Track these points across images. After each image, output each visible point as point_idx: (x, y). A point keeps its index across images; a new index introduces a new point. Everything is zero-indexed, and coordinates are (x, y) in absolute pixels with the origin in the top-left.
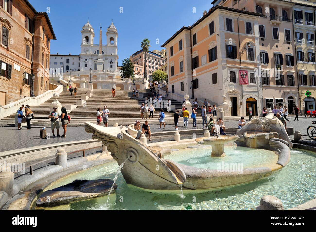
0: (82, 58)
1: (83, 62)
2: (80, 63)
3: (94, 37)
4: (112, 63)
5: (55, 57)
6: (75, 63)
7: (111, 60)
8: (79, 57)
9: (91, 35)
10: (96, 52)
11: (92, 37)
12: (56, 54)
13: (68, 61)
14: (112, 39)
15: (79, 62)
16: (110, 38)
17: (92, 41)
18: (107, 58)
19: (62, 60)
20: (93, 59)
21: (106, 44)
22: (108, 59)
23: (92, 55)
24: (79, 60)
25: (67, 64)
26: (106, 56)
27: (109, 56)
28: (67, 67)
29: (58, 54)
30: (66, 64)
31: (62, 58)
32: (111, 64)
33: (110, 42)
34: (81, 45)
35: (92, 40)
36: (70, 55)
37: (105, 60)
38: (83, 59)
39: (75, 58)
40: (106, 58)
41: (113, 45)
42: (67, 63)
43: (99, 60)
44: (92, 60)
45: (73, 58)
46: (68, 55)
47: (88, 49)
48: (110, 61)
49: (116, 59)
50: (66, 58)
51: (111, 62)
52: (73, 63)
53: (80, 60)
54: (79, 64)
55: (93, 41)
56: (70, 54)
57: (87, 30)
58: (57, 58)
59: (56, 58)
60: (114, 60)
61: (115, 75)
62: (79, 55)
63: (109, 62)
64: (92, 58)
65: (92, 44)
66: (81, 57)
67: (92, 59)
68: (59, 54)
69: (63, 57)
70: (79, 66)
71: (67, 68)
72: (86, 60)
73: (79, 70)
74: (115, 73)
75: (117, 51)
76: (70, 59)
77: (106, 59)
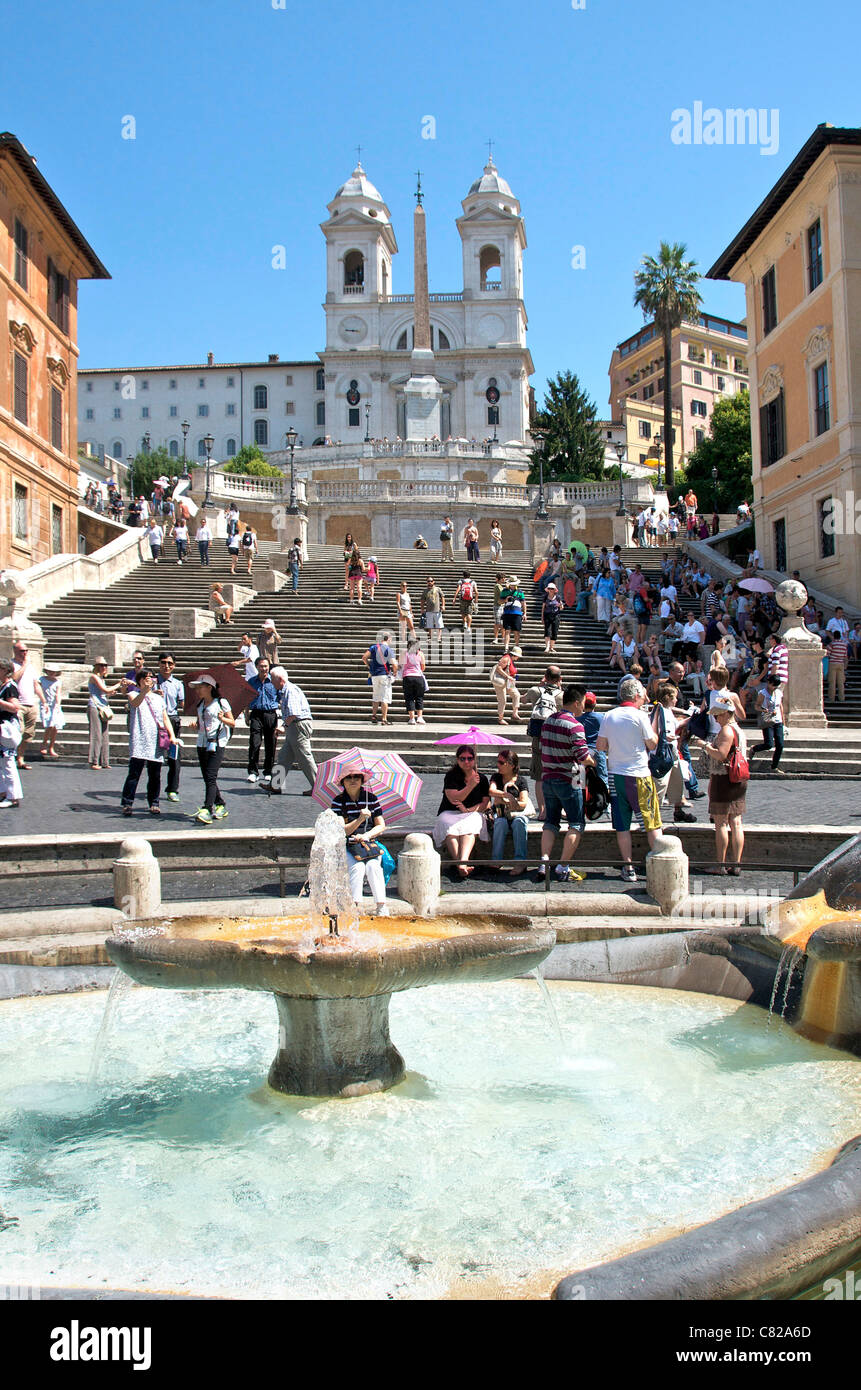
0: (333, 377)
1: (338, 396)
2: (324, 403)
3: (392, 253)
4: (497, 400)
5: (195, 378)
6: (298, 407)
7: (493, 380)
8: (319, 368)
9: (375, 241)
10: (404, 335)
11: (381, 252)
12: (204, 362)
13: (261, 398)
14: (490, 257)
15: (318, 396)
16: (478, 251)
17: (385, 275)
18: (468, 368)
19: (231, 390)
20: (389, 377)
21: (460, 291)
22: (472, 375)
23: (383, 357)
24: (318, 388)
25: (261, 414)
26: (462, 357)
27: (478, 356)
28: (256, 427)
29: (210, 358)
30: (252, 414)
31: (231, 383)
32: (489, 400)
33: (483, 276)
34: (323, 305)
35: (384, 268)
36: (273, 364)
37: (454, 379)
38: (337, 379)
39: (297, 374)
40: (459, 370)
41: (502, 294)
42: (256, 407)
43: (414, 383)
44: (386, 385)
45: (289, 378)
46: (266, 360)
47: (364, 323)
48: (484, 386)
49: (516, 375)
50: (252, 380)
51: (493, 393)
52: (290, 408)
53: (323, 388)
54: (321, 407)
55: (389, 280)
56: (273, 358)
57: (354, 215)
58: (206, 383)
59: (202, 384)
60: (510, 377)
61: (500, 463)
62: (317, 359)
63: (477, 394)
64: (386, 371)
65: (384, 295)
66: (328, 369)
67: (384, 377)
68: (216, 362)
69: (236, 376)
70: (321, 419)
71: (256, 432)
72: (354, 384)
73: (320, 442)
74: (498, 453)
75: (521, 325)
76: (274, 382)
77: (462, 377)
